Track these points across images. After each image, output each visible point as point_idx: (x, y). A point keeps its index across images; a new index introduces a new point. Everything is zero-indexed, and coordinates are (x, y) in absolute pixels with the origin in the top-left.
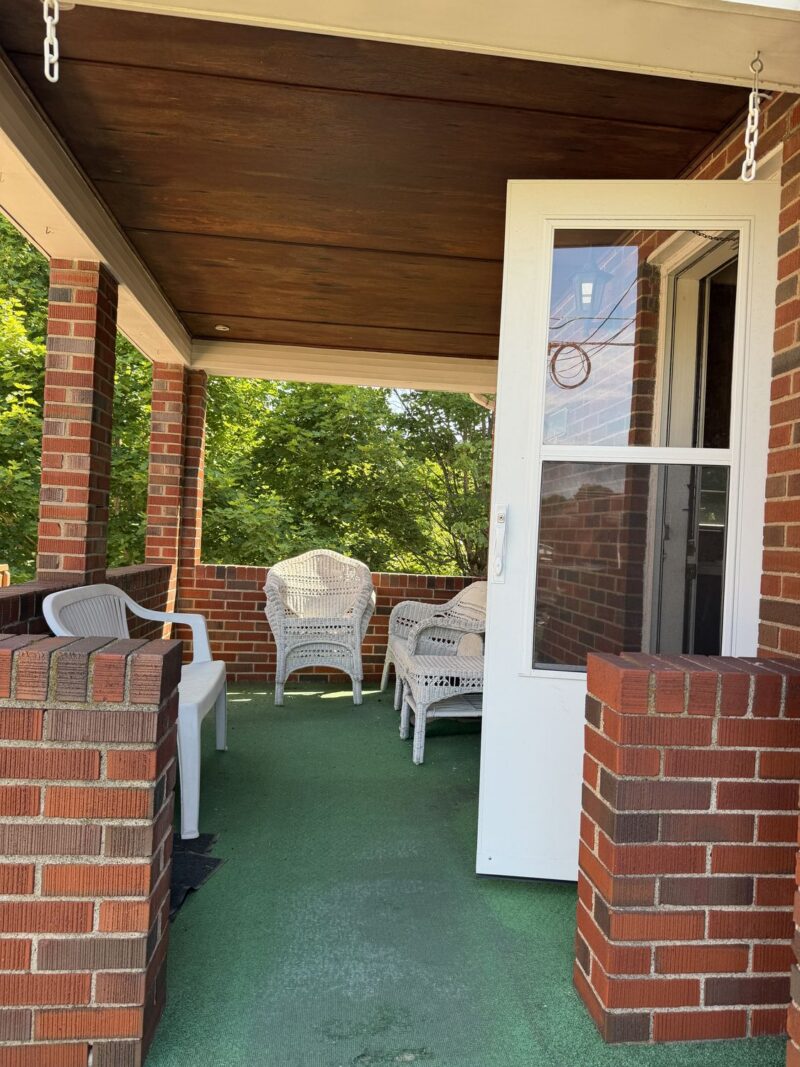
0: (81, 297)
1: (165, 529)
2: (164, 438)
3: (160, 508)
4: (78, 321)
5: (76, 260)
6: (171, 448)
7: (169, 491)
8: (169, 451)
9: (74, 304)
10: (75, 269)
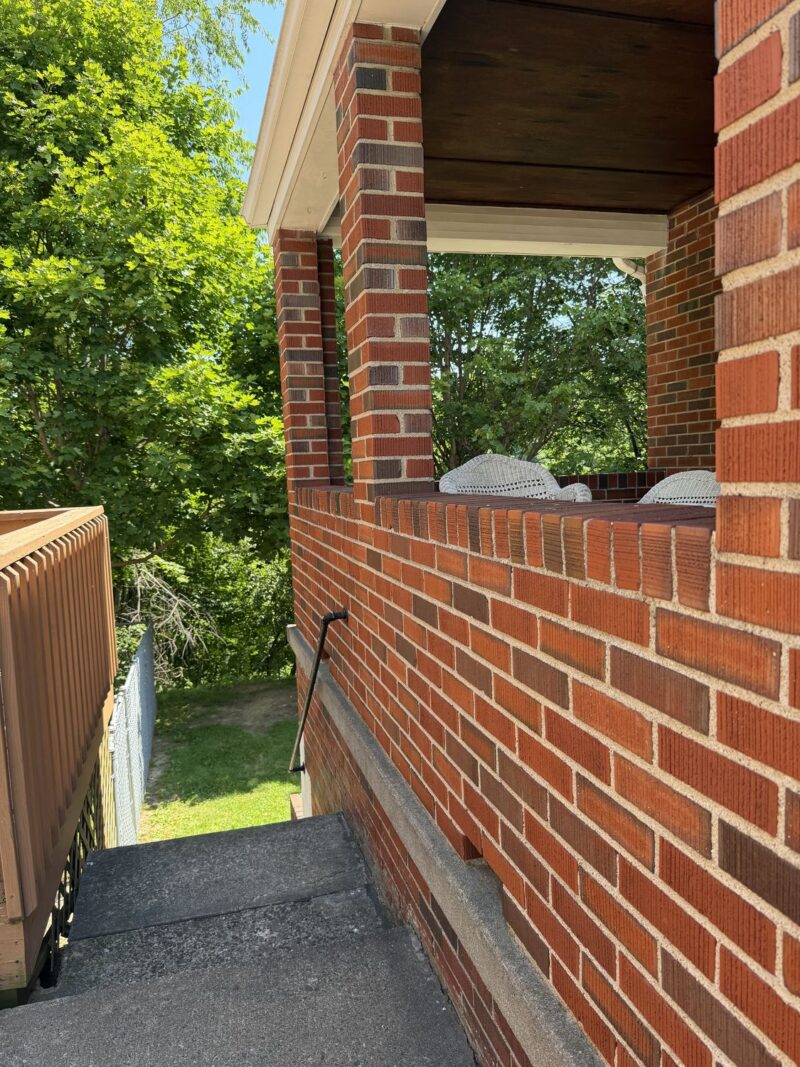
0: (401, 82)
1: (313, 443)
2: (302, 328)
3: (304, 418)
4: (398, 119)
5: (388, 26)
6: (311, 341)
7: (314, 396)
8: (308, 345)
9: (390, 92)
10: (388, 41)
